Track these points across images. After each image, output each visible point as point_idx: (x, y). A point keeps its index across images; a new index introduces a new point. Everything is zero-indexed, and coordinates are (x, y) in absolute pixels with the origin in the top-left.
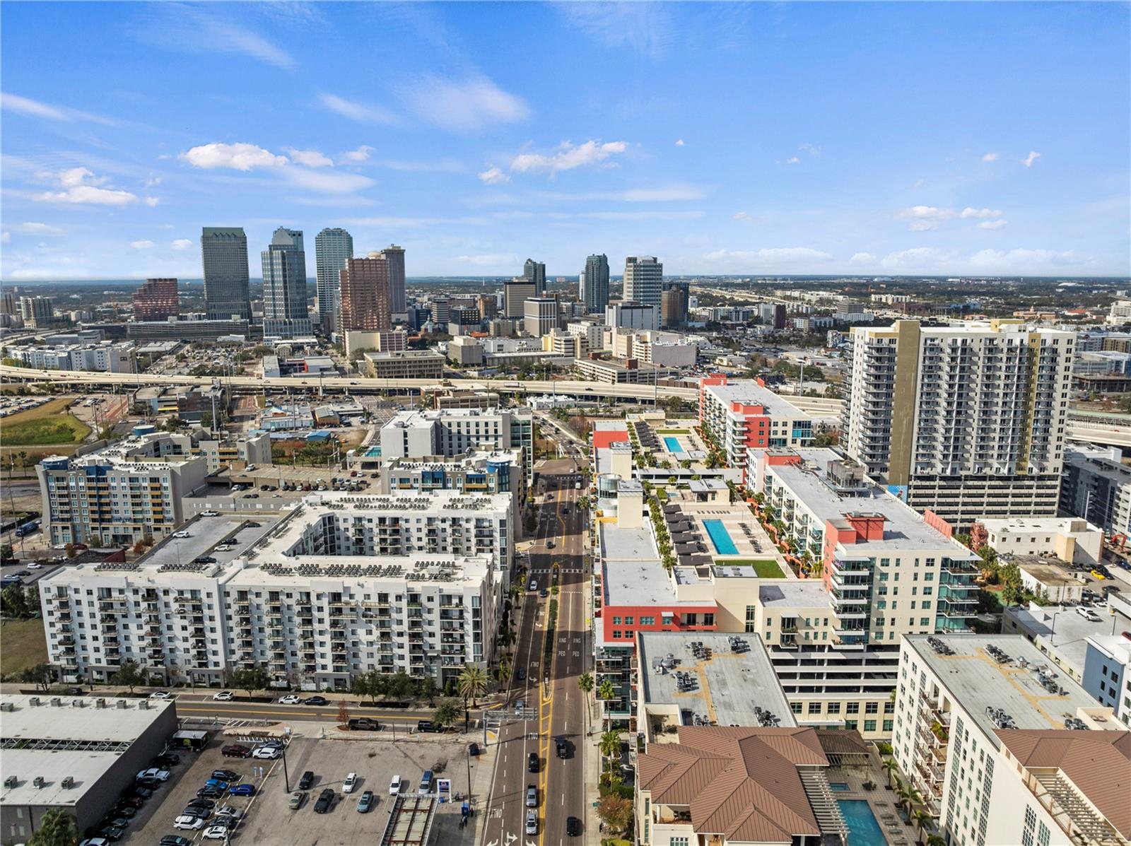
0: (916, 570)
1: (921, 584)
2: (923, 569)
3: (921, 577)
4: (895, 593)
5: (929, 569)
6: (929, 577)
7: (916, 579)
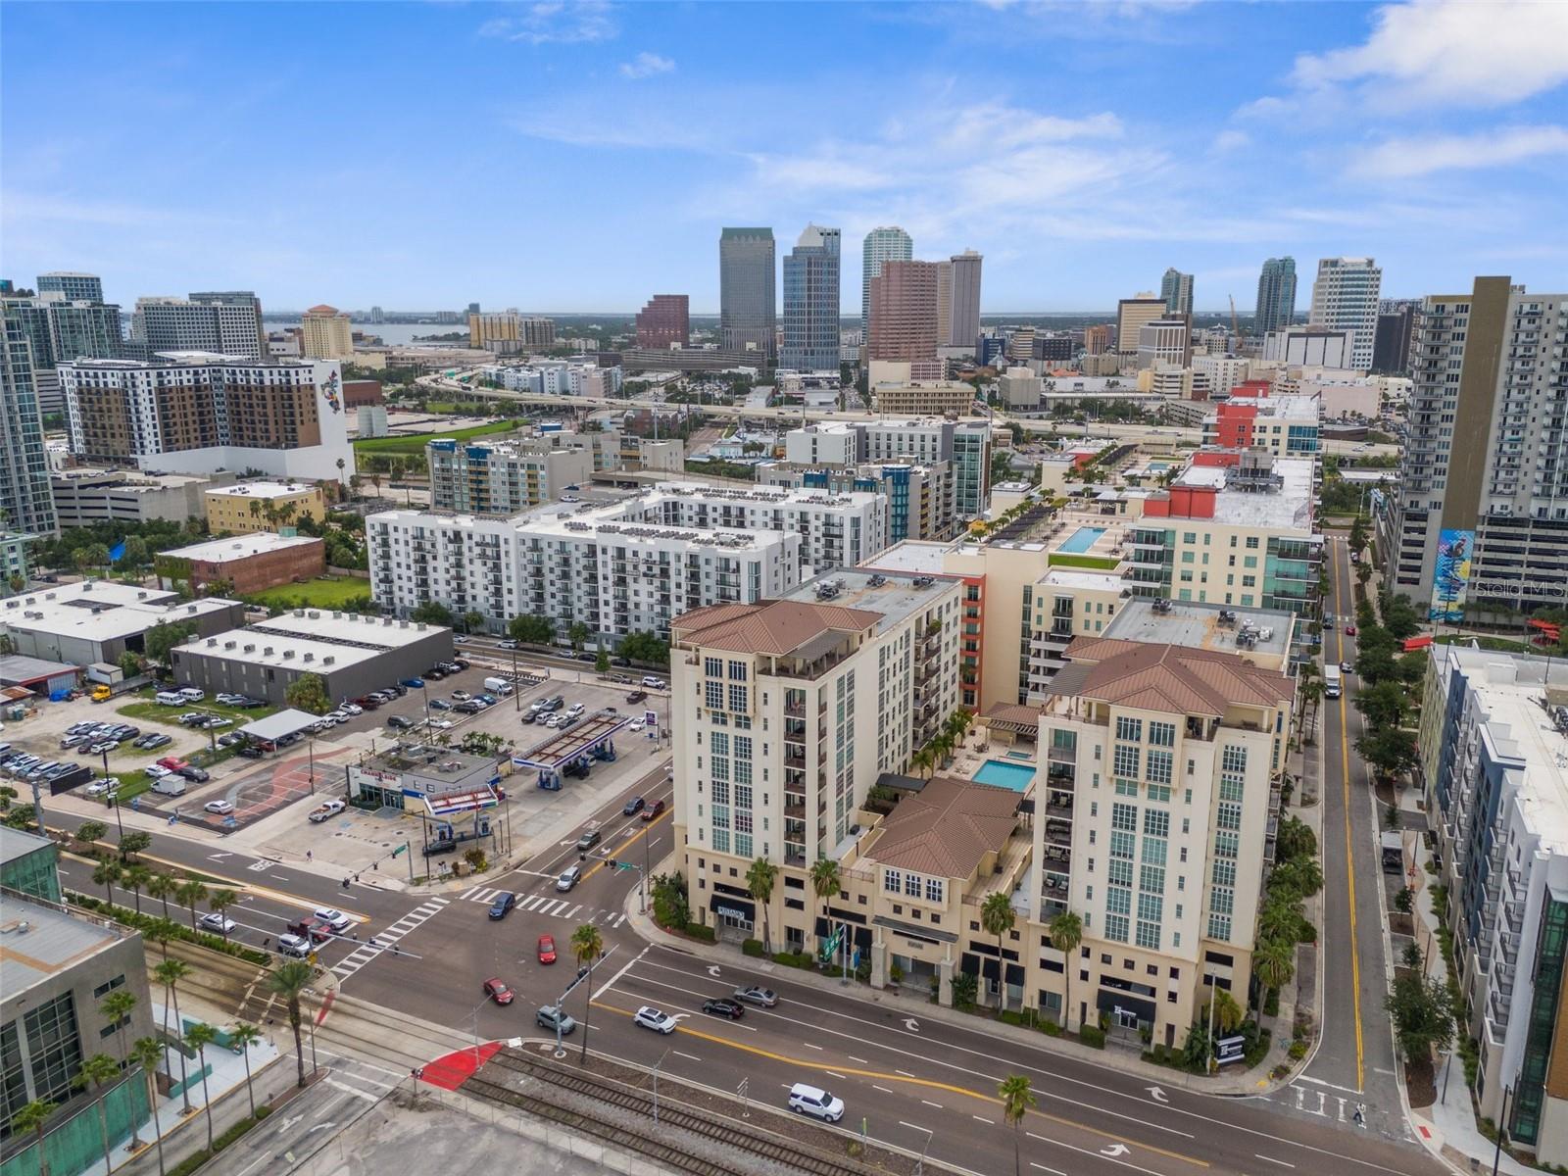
0: (1233, 551)
1: (1240, 571)
2: (1242, 552)
3: (1240, 561)
4: (1204, 580)
5: (1252, 552)
6: (1250, 562)
7: (1232, 564)
